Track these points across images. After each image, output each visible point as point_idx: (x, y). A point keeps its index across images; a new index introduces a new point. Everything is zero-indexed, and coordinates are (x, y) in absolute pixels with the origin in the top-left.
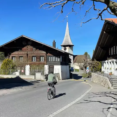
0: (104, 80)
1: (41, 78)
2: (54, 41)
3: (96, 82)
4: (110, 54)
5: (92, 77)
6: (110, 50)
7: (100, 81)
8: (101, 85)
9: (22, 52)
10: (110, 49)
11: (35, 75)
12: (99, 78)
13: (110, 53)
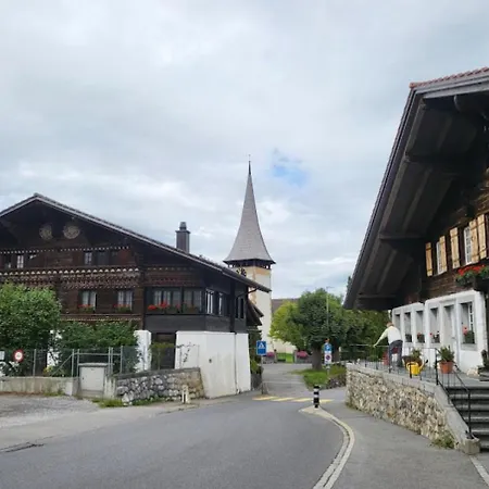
0: (413, 398)
1: (102, 392)
2: (183, 227)
3: (371, 405)
4: (430, 274)
5: (349, 381)
6: (429, 253)
7: (391, 403)
8: (395, 423)
9: (36, 271)
10: (429, 245)
11: (77, 374)
12: (384, 388)
13: (429, 266)
